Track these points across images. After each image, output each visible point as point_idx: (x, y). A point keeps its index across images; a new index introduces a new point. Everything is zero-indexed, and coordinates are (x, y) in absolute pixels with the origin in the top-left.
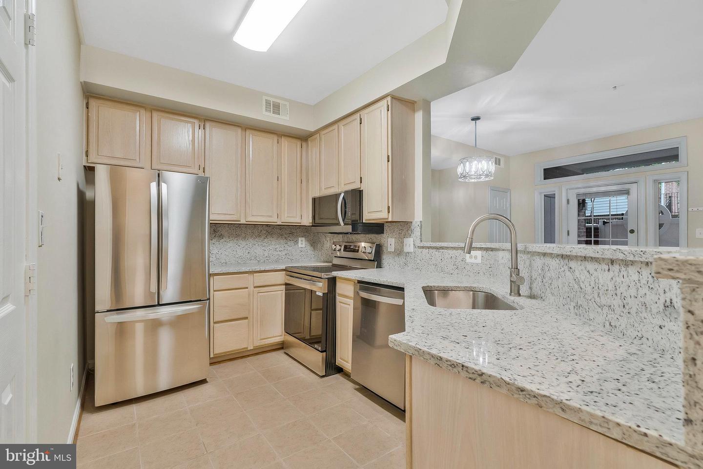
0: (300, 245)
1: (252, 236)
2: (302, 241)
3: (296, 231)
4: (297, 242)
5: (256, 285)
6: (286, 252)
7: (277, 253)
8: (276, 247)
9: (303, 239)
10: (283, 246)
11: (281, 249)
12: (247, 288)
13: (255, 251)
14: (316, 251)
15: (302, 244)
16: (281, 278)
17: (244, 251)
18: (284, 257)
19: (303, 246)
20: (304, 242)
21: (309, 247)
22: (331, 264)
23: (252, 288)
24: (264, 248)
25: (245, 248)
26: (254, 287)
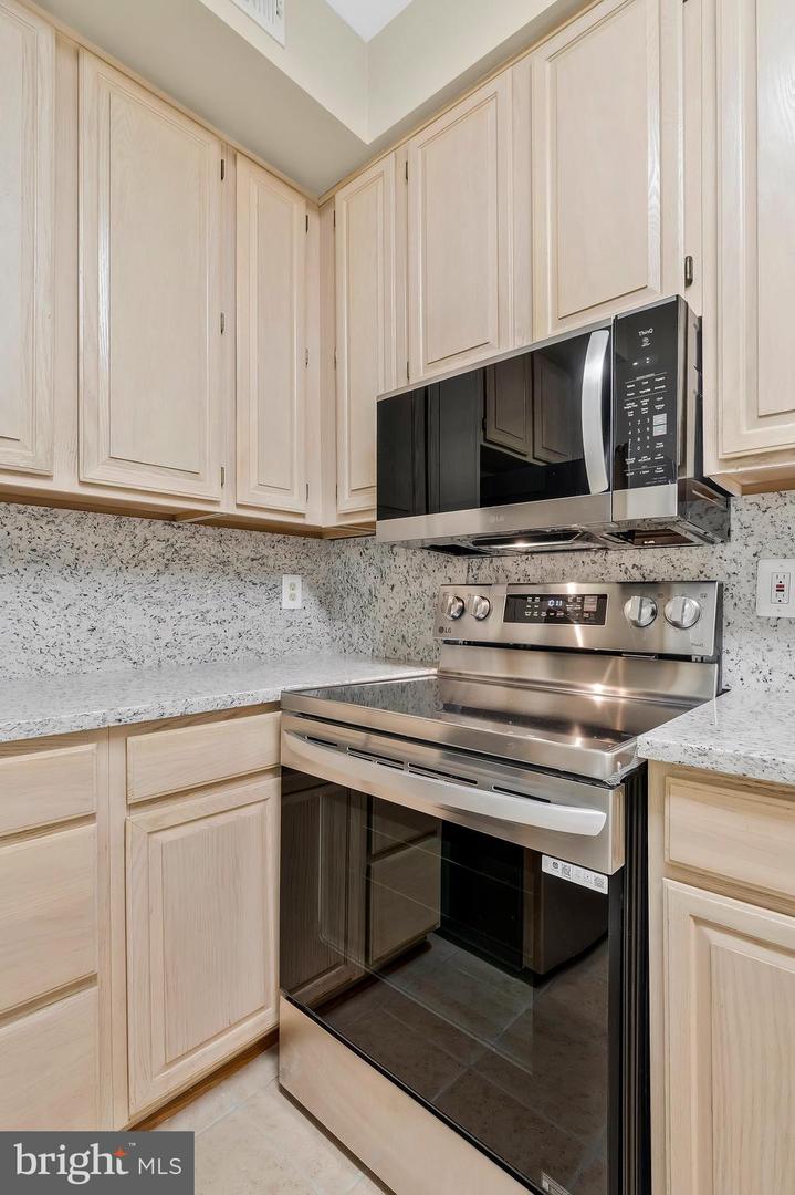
0: (287, 603)
1: (105, 563)
2: (293, 587)
3: (272, 552)
4: (274, 591)
5: (138, 794)
6: (238, 626)
7: (206, 631)
8: (204, 608)
9: (297, 580)
10: (228, 605)
11: (222, 615)
12: (90, 818)
13: (121, 622)
14: (338, 624)
15: (293, 597)
16: (257, 742)
17: (72, 621)
18: (232, 645)
19: (297, 604)
20: (298, 592)
21: (314, 610)
22: (434, 671)
23: (119, 813)
24: (156, 611)
25: (75, 611)
26: (132, 807)
